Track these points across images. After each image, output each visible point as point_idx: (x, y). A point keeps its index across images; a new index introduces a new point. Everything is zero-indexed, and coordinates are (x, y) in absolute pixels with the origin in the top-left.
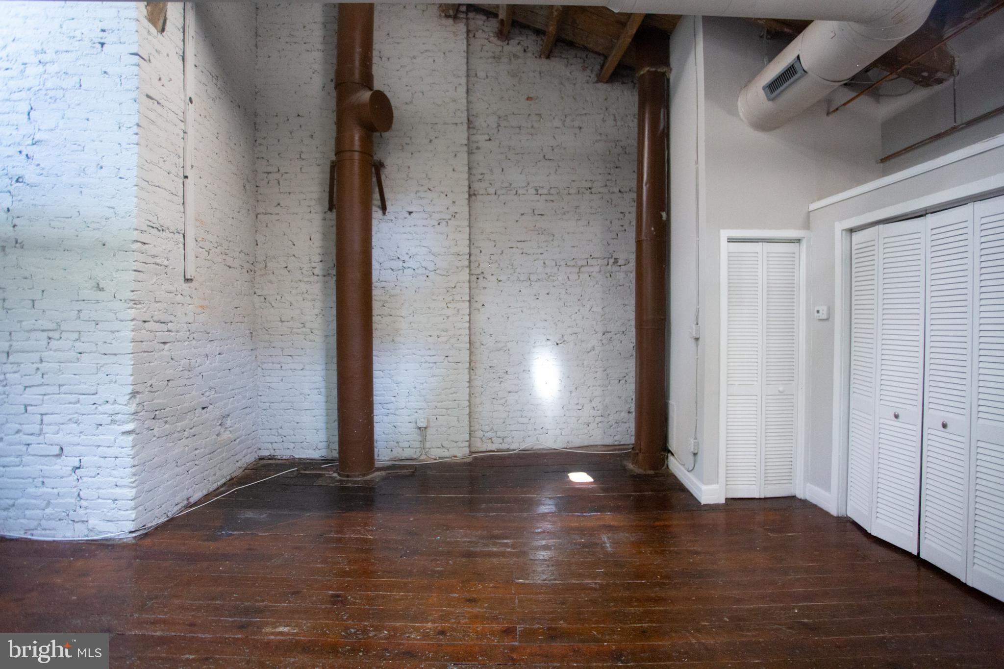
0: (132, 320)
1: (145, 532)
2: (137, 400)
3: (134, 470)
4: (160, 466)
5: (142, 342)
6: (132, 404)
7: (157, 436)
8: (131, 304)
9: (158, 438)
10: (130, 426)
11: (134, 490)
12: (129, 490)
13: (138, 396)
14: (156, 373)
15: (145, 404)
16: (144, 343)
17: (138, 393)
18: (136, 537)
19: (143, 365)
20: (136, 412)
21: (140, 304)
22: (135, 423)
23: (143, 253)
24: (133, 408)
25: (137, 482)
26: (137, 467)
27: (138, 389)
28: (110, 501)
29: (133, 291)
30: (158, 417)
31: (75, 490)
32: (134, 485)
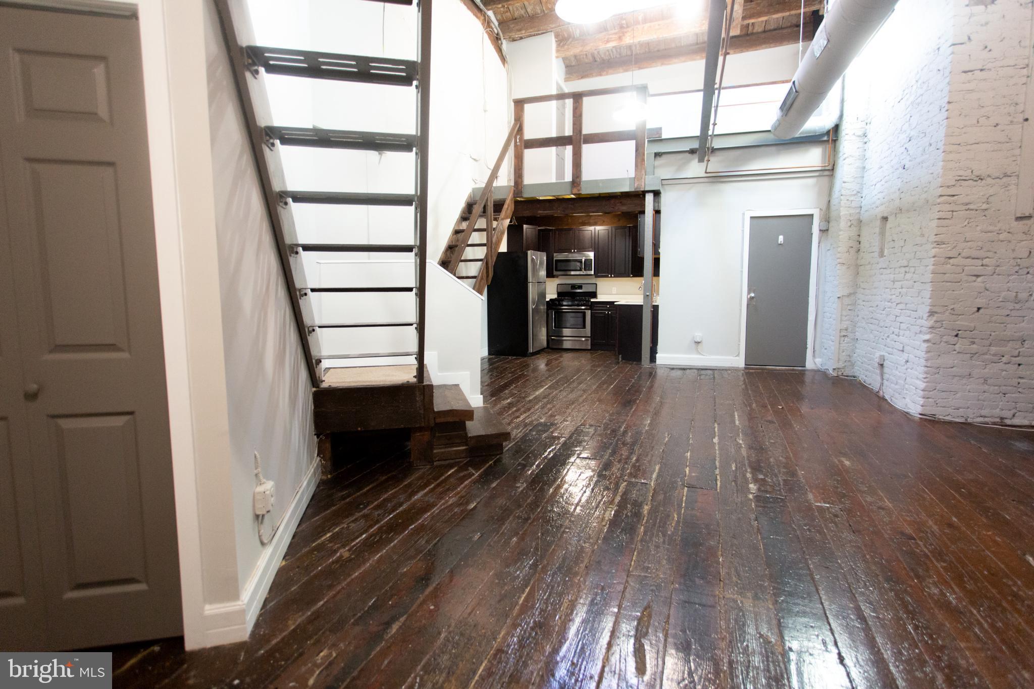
0: (934, 257)
1: (934, 419)
2: (935, 318)
3: (926, 369)
4: (960, 376)
5: (945, 274)
6: (931, 320)
7: (958, 351)
8: (935, 245)
9: (959, 353)
10: (927, 337)
11: (925, 384)
12: (921, 383)
13: (936, 315)
14: (960, 300)
15: (944, 322)
16: (947, 275)
17: (936, 313)
18: (921, 418)
19: (943, 292)
20: (933, 327)
21: (944, 244)
22: (933, 335)
23: (950, 204)
24: (930, 323)
25: (928, 379)
26: (929, 368)
27: (935, 309)
28: (914, 388)
29: (936, 235)
30: (959, 336)
31: (904, 375)
32: (925, 380)
